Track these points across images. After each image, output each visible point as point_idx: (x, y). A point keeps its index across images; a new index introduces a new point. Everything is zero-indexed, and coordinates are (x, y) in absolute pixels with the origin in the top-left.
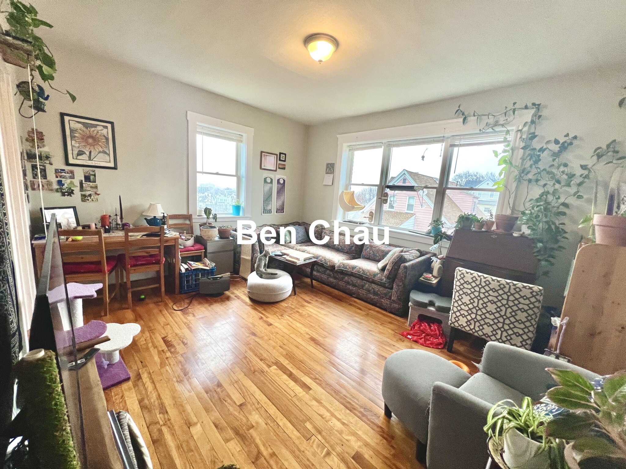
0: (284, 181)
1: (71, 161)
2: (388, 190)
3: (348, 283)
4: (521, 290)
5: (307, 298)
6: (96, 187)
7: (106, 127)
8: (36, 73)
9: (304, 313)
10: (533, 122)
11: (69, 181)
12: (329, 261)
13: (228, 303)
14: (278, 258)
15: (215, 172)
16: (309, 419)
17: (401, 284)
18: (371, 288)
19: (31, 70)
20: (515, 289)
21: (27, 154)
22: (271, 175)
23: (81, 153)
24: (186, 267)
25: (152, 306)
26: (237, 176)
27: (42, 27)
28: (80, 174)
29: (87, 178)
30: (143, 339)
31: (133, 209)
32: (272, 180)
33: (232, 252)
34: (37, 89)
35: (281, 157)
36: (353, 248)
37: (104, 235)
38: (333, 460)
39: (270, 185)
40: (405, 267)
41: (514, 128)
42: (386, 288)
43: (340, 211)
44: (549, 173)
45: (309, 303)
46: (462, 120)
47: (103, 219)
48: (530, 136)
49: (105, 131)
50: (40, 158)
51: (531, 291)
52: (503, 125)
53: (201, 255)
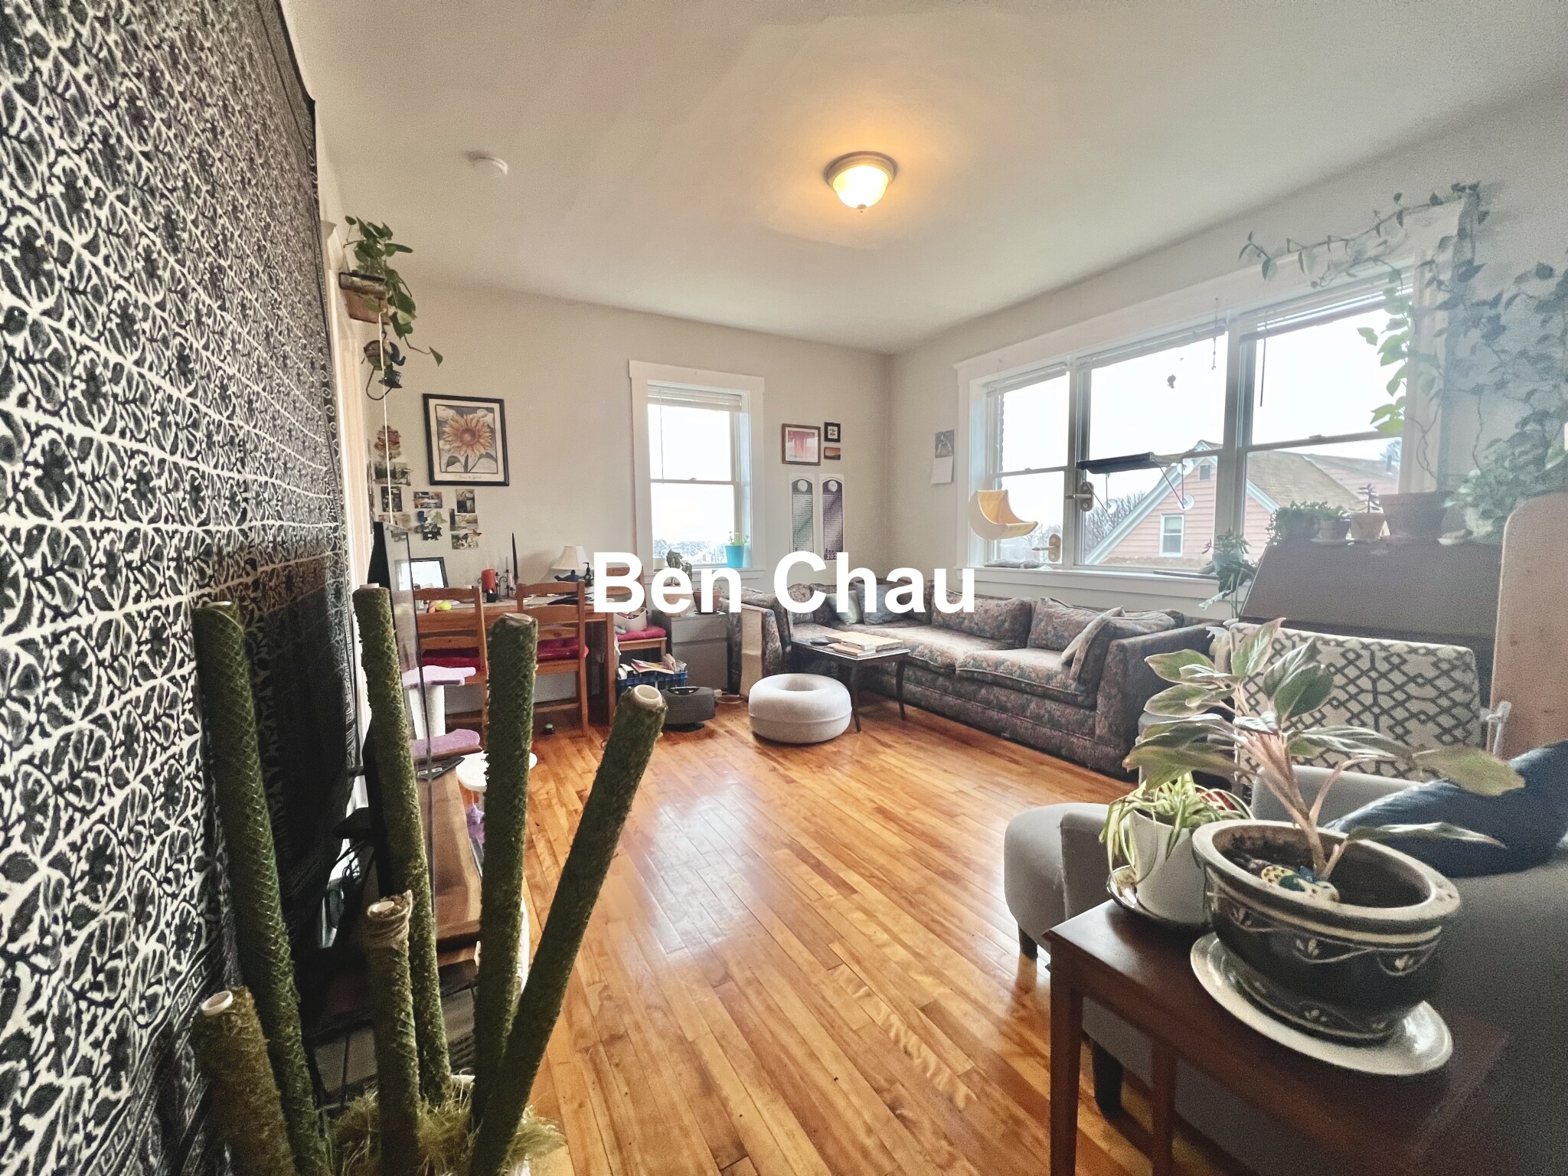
0: (840, 485)
1: (438, 477)
2: (1090, 477)
3: (988, 703)
4: (1404, 661)
5: (886, 738)
6: (475, 521)
7: (491, 410)
8: (390, 328)
9: (872, 764)
10: (1462, 233)
11: (434, 511)
12: (942, 654)
13: (709, 742)
14: (820, 649)
15: (688, 478)
16: (840, 938)
17: (1114, 692)
18: (1042, 712)
19: (384, 324)
20: (1387, 659)
21: (376, 469)
22: (809, 474)
23: (452, 461)
24: (629, 669)
25: (565, 742)
26: (735, 482)
27: (397, 253)
28: (450, 497)
29: (462, 506)
30: (543, 791)
31: (534, 559)
32: (810, 485)
33: (725, 644)
34: (389, 349)
35: (831, 432)
36: (1007, 625)
37: (484, 605)
38: (879, 1010)
39: (807, 497)
40: (1122, 648)
41: (1411, 260)
42: (1081, 706)
43: (977, 542)
44: (1535, 360)
45: (889, 746)
46: (1259, 268)
47: (486, 577)
48: (1463, 269)
49: (489, 418)
50: (394, 475)
51: (1434, 659)
52: (1376, 259)
53: (659, 649)
